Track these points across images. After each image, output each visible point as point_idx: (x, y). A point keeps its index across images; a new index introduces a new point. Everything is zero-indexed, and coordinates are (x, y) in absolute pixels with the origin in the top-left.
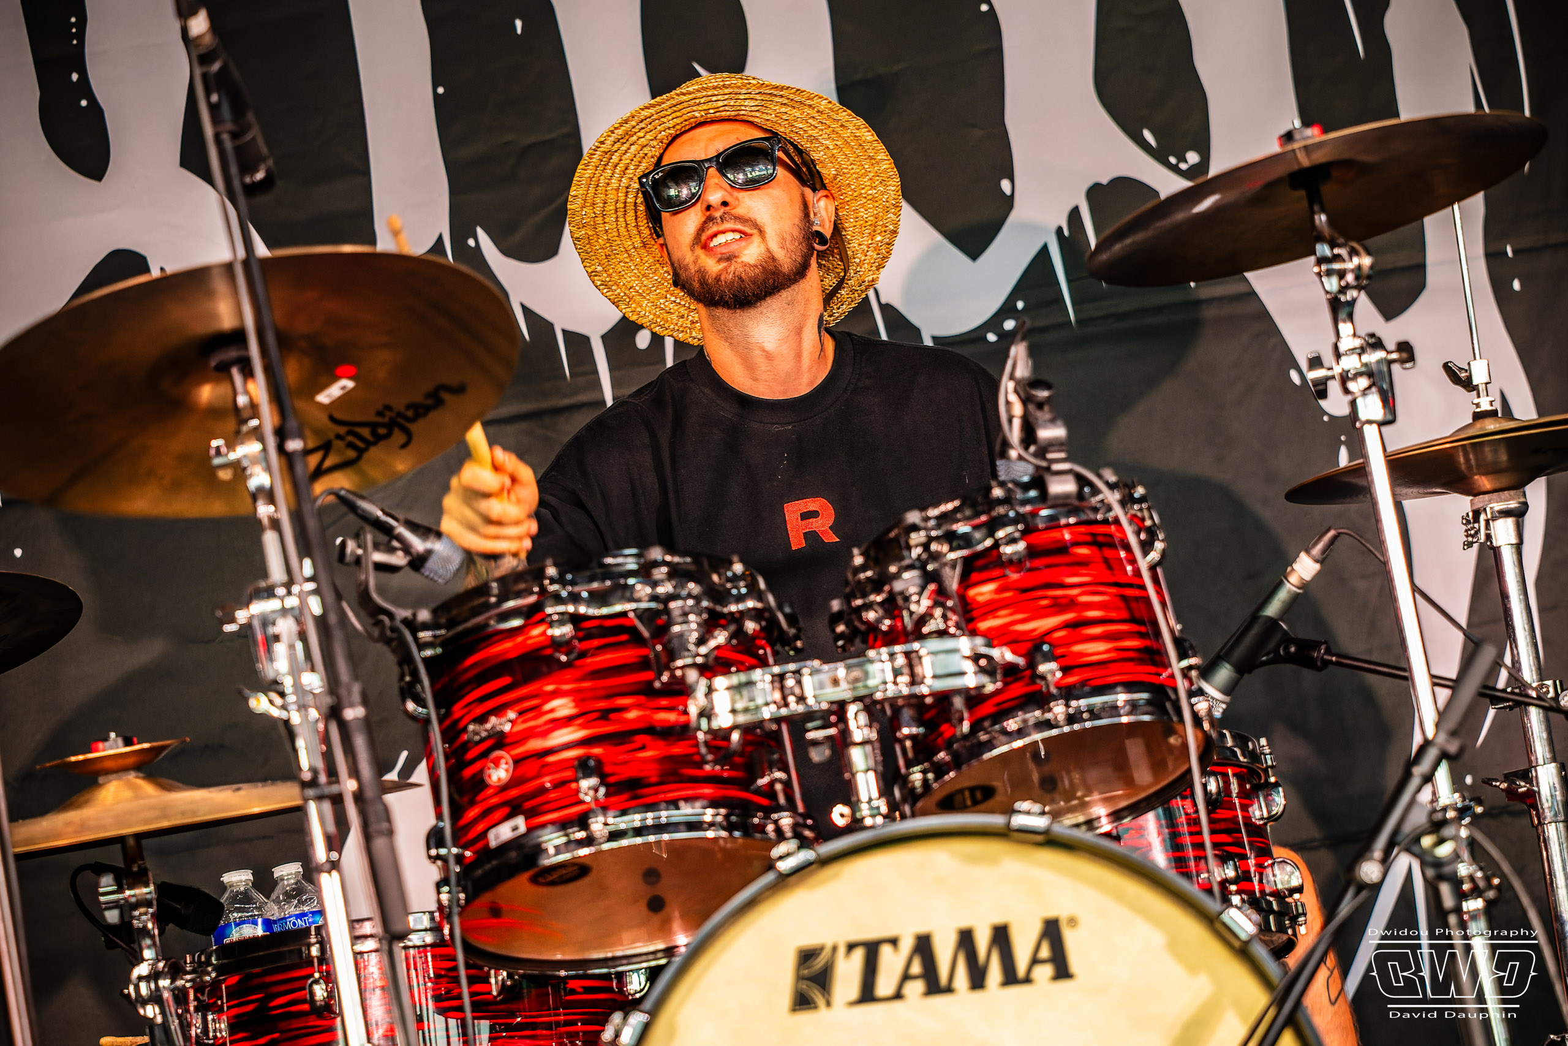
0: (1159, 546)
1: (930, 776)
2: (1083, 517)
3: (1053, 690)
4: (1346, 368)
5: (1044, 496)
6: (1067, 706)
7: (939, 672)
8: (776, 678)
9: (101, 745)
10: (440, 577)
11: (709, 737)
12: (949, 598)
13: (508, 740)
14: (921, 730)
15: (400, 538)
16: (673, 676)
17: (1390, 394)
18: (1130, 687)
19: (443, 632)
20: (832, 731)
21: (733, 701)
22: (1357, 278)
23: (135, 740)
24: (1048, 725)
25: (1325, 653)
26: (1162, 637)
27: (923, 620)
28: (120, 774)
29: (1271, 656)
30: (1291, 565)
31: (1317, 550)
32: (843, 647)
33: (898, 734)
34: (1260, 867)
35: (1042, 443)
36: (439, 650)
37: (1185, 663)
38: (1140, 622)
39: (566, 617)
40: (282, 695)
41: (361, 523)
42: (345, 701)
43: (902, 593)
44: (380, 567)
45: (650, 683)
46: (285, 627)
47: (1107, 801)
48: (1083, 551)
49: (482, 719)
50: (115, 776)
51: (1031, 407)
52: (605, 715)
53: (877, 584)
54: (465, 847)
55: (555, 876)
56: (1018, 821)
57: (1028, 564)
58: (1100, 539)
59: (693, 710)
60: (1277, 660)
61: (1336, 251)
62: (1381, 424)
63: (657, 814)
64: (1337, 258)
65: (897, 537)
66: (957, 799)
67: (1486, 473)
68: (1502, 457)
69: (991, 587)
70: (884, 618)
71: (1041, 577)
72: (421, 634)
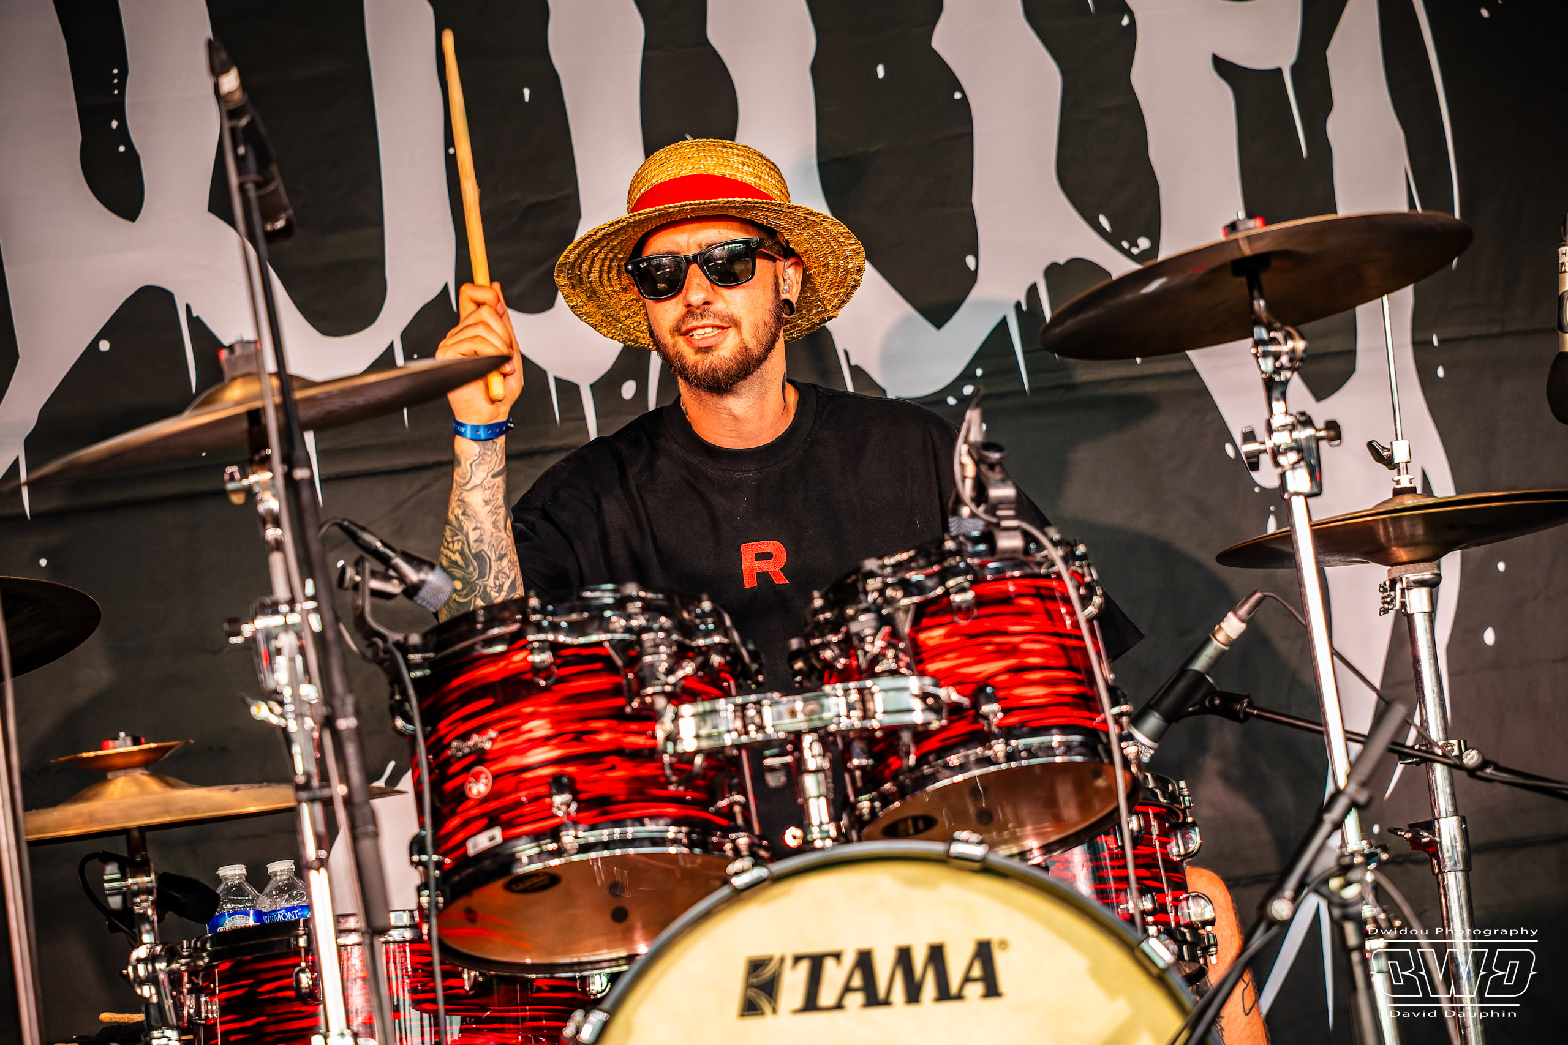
0: (1097, 600)
1: (877, 804)
2: (1028, 571)
3: (995, 729)
4: (1278, 443)
5: (993, 550)
6: (1007, 744)
7: (890, 708)
8: (739, 708)
9: (111, 743)
10: (432, 605)
11: (674, 760)
12: (901, 641)
13: (489, 757)
14: (871, 762)
15: (396, 569)
16: (643, 703)
17: (1317, 469)
18: (1065, 729)
19: (431, 654)
20: (788, 759)
21: (699, 728)
22: (1291, 360)
23: (143, 740)
24: (988, 761)
25: (1247, 707)
26: (1096, 686)
27: (876, 659)
28: (128, 771)
29: (1198, 706)
30: (1219, 624)
31: (1244, 611)
32: (800, 683)
33: (849, 765)
34: (1176, 901)
35: (994, 501)
36: (428, 672)
37: (1116, 710)
38: (1077, 670)
39: (547, 645)
40: (282, 704)
41: (361, 552)
42: (339, 711)
43: (858, 634)
44: (375, 593)
45: (623, 708)
46: (287, 641)
47: (1039, 835)
48: (1027, 602)
49: (465, 737)
50: (123, 772)
51: (984, 468)
52: (578, 737)
53: (834, 626)
54: (445, 855)
55: (527, 884)
56: (957, 849)
57: (976, 613)
58: (1043, 592)
59: (660, 734)
60: (1203, 711)
61: (1273, 334)
62: (1308, 496)
63: (623, 829)
64: (1273, 341)
65: (855, 582)
66: (901, 827)
67: (1404, 545)
68: (1420, 531)
69: (939, 632)
70: (840, 656)
71: (988, 624)
72: (412, 657)
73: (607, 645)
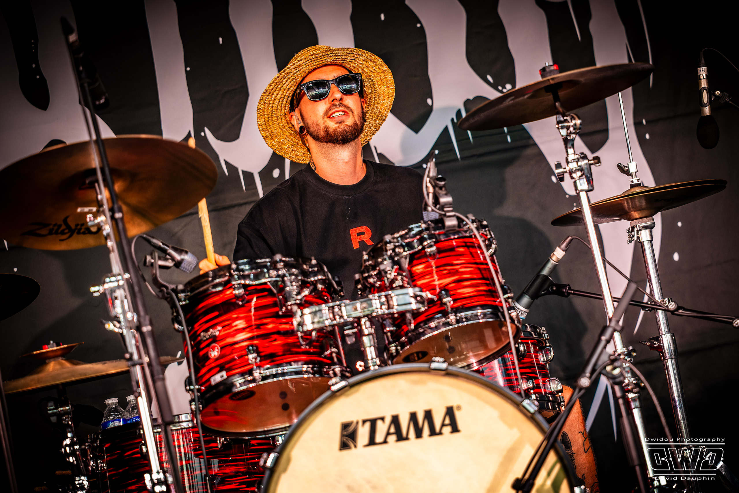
0: (494, 246)
1: (399, 348)
2: (461, 235)
3: (450, 309)
4: (571, 168)
5: (443, 226)
6: (456, 316)
7: (400, 303)
8: (331, 308)
9: (46, 346)
10: (188, 270)
11: (303, 334)
12: (404, 271)
13: (218, 339)
14: (395, 328)
15: (170, 254)
16: (287, 309)
17: (591, 178)
18: (483, 307)
19: (189, 294)
20: (356, 330)
21: (313, 318)
22: (574, 129)
23: (61, 344)
24: (448, 324)
25: (568, 290)
26: (496, 286)
27: (393, 281)
28: (55, 359)
29: (546, 291)
30: (553, 253)
31: (563, 246)
33: (385, 331)
34: (544, 382)
35: (441, 204)
36: (187, 302)
37: (506, 296)
38: (487, 279)
39: (241, 285)
40: (119, 322)
41: (152, 248)
42: (143, 323)
43: (384, 270)
44: (161, 267)
45: (278, 312)
46: (119, 293)
47: (475, 356)
48: (461, 249)
49: (207, 330)
50: (53, 359)
51: (437, 189)
52: (258, 327)
53: (374, 268)
54: (201, 385)
55: (239, 396)
56: (434, 365)
57: (438, 256)
58: (468, 244)
59: (295, 323)
60: (548, 293)
61: (565, 118)
62: (587, 191)
63: (282, 368)
64: (566, 121)
65: (382, 246)
66: (411, 357)
67: (636, 211)
68: (643, 203)
69: (422, 266)
70: (377, 281)
71: (444, 261)
72: (179, 295)
73: (269, 283)
